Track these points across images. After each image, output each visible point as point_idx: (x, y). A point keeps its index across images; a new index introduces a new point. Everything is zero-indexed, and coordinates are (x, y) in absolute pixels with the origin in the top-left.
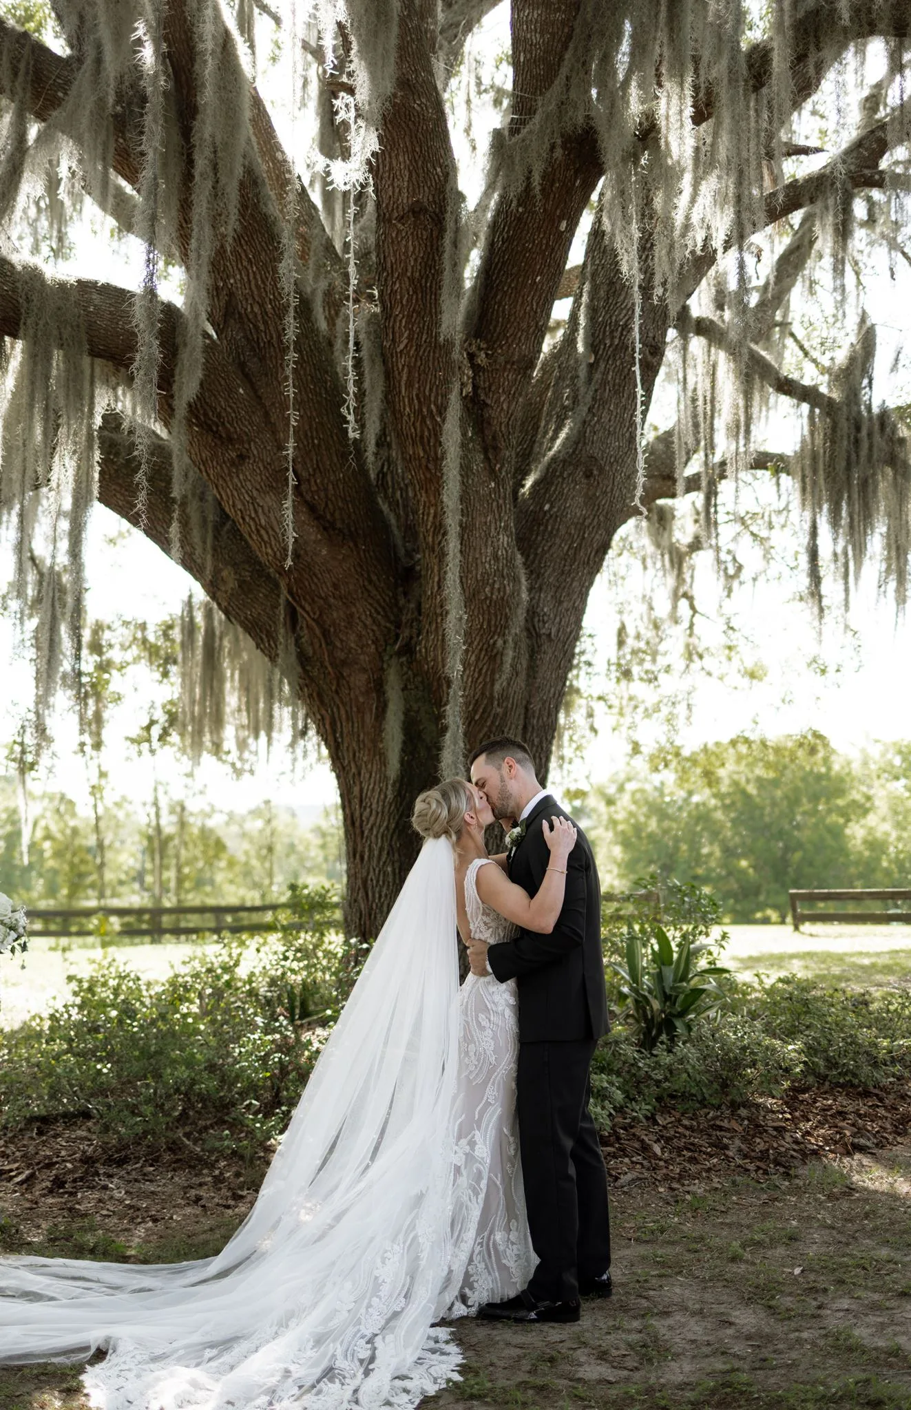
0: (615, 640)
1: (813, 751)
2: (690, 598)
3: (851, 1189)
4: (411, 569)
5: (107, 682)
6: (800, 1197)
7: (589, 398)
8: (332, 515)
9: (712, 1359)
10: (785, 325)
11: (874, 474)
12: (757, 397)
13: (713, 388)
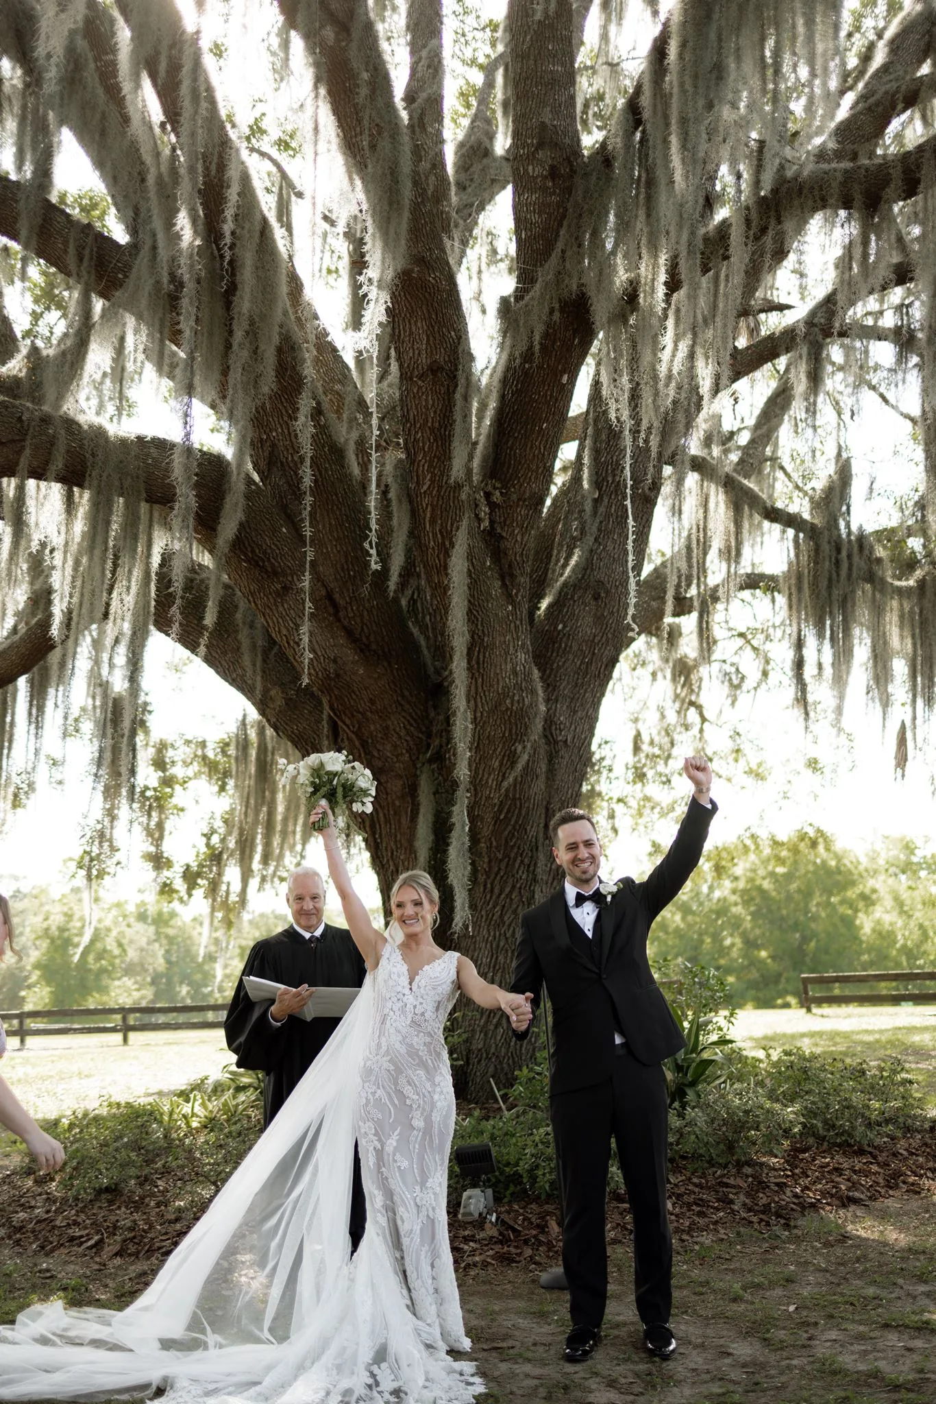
0: (631, 746)
1: (814, 844)
2: (699, 708)
3: (845, 1237)
4: (440, 685)
5: (171, 796)
6: (799, 1245)
7: (594, 529)
8: (368, 638)
9: (710, 1384)
10: (774, 459)
11: (853, 592)
12: (746, 525)
13: (705, 517)
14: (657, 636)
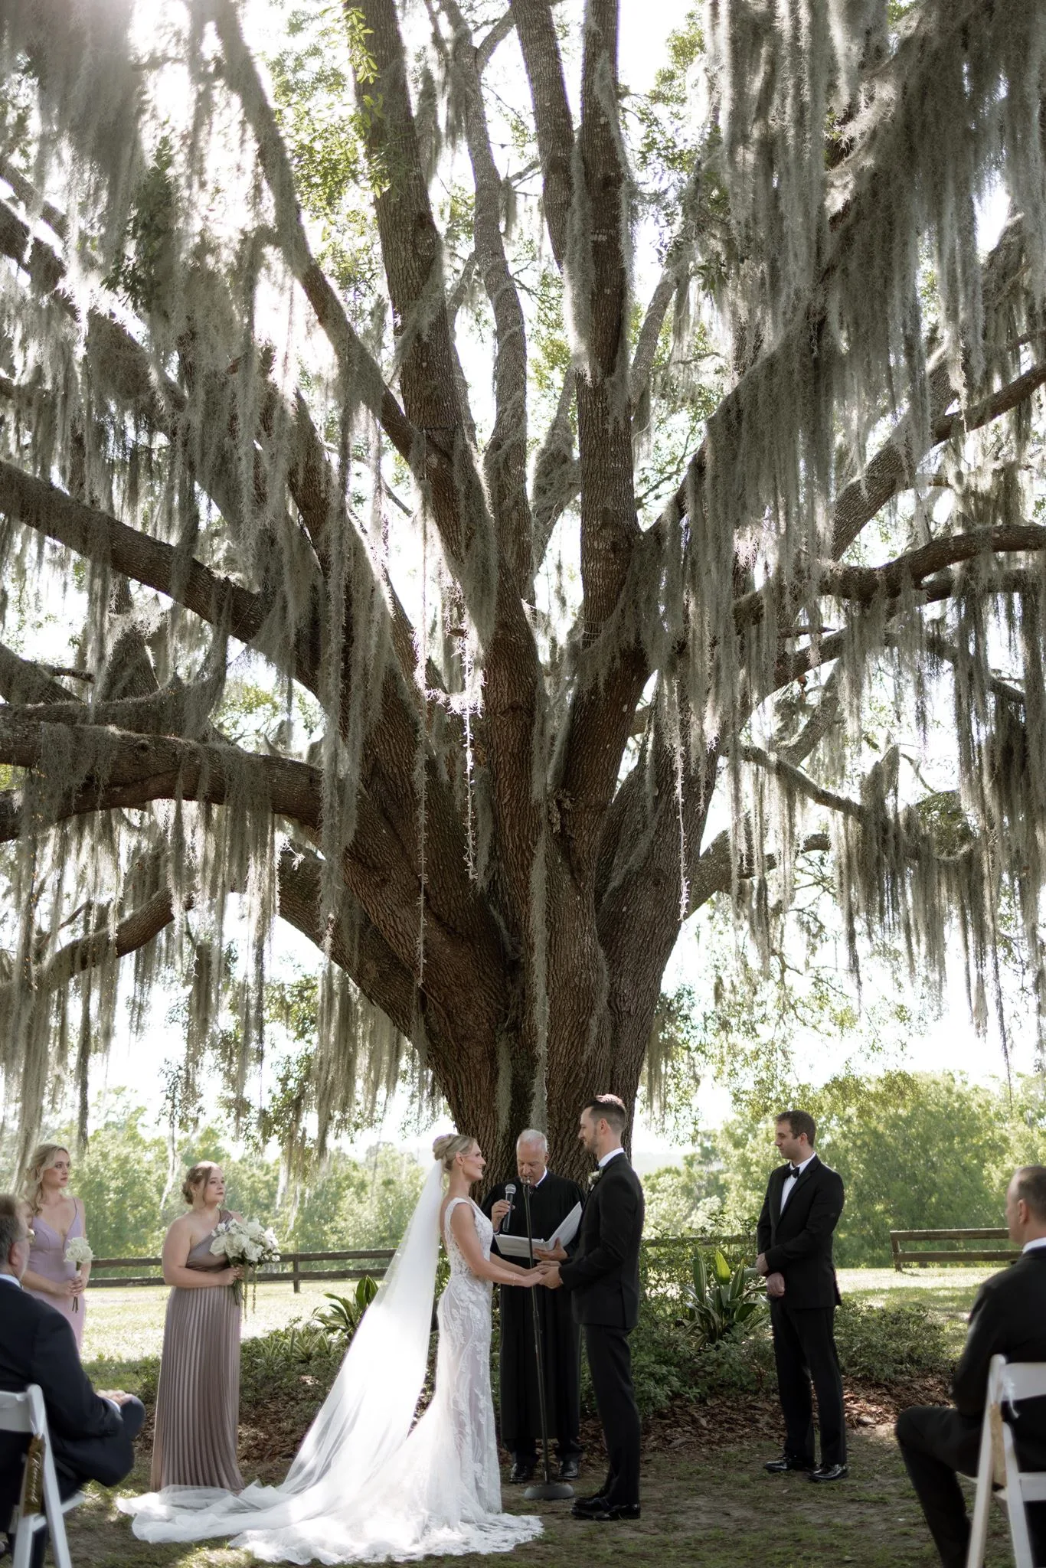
0: (712, 994)
2: (781, 956)
7: (655, 824)
8: (454, 922)
11: (901, 865)
14: (728, 892)
